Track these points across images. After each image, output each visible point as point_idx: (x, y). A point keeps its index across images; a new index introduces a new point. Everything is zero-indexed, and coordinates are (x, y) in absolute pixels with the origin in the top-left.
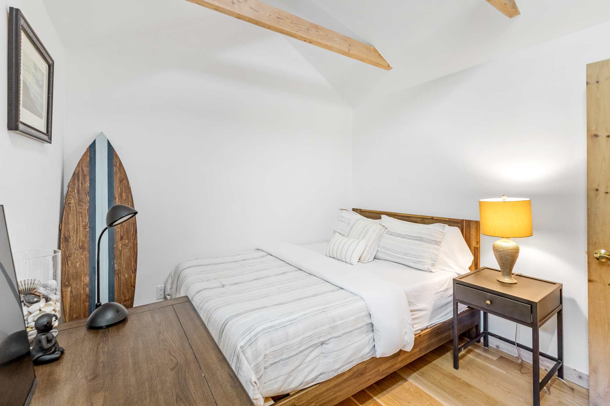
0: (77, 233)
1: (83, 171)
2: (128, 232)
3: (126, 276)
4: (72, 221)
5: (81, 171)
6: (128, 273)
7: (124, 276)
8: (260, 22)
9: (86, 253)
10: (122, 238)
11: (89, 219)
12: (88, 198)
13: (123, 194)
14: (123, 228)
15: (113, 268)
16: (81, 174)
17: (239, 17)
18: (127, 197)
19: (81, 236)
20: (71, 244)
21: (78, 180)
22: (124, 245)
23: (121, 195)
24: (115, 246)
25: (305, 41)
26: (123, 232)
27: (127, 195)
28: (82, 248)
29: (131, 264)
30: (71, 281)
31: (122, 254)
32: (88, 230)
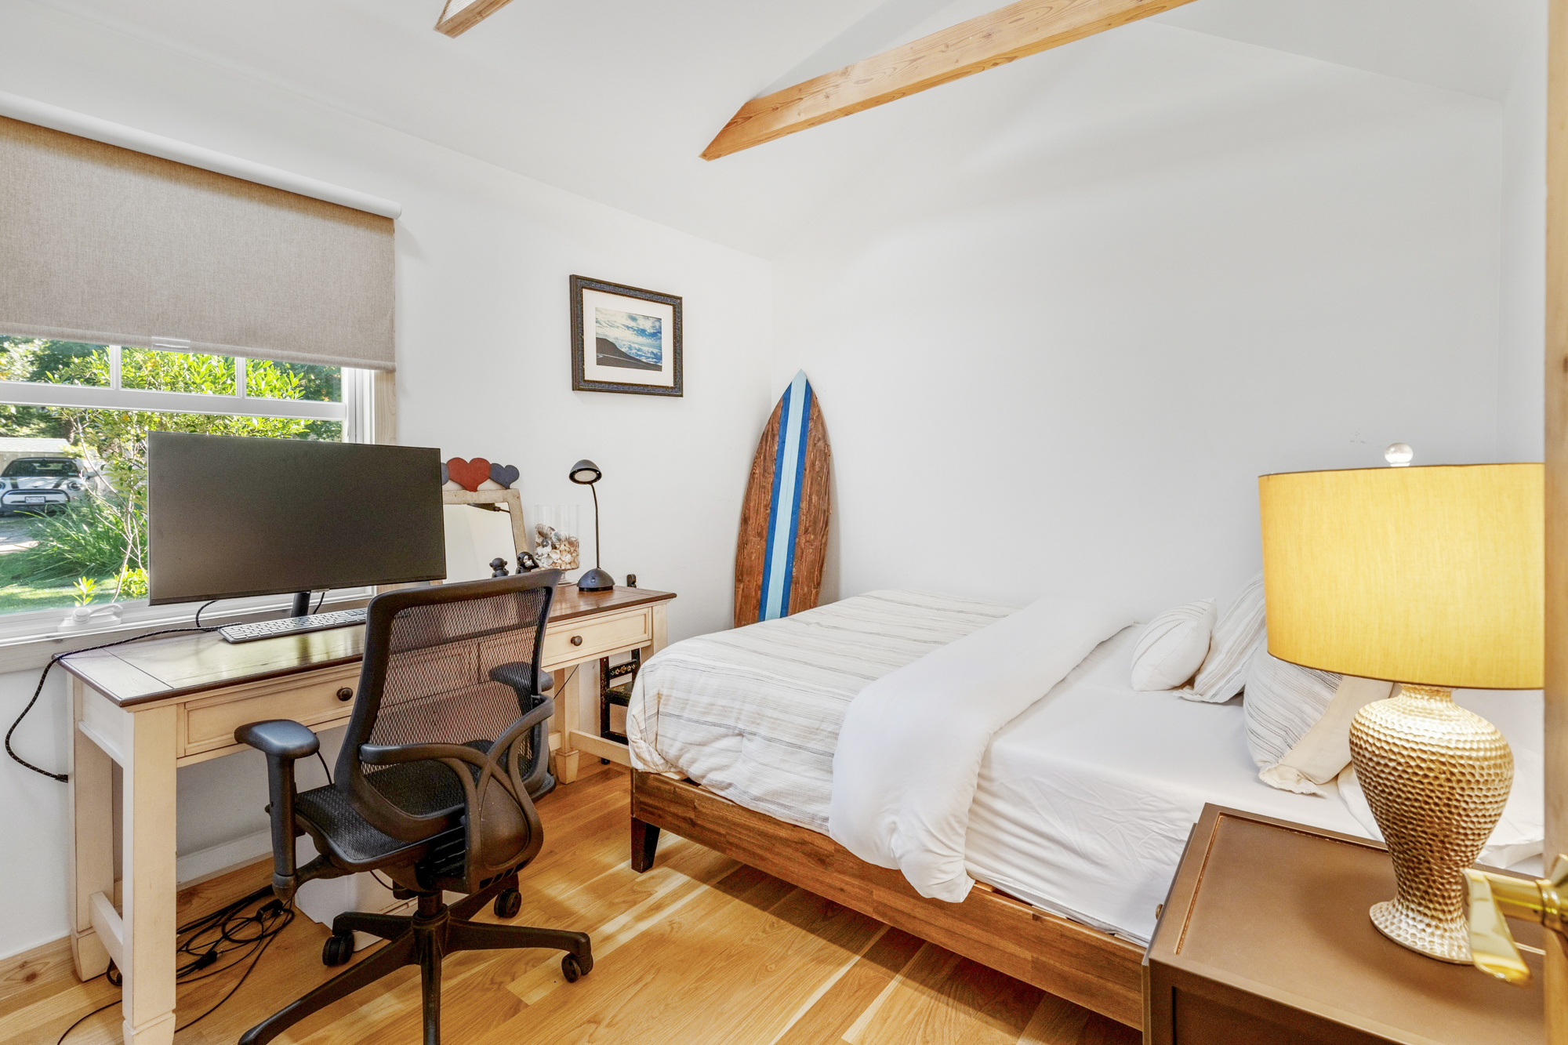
0: (757, 515)
1: (773, 430)
2: (815, 523)
3: (806, 589)
4: (754, 497)
5: (771, 430)
6: (808, 586)
7: (803, 590)
8: (881, 96)
9: (763, 543)
10: (806, 531)
11: (771, 497)
12: (774, 467)
13: (817, 463)
14: (810, 516)
15: (791, 572)
16: (770, 434)
17: (847, 111)
18: (822, 468)
19: (761, 517)
20: (749, 528)
21: (766, 442)
22: (808, 542)
23: (813, 464)
24: (797, 540)
25: (996, 64)
26: (810, 522)
27: (822, 465)
28: (760, 535)
29: (814, 573)
30: (745, 577)
31: (804, 556)
32: (769, 511)
